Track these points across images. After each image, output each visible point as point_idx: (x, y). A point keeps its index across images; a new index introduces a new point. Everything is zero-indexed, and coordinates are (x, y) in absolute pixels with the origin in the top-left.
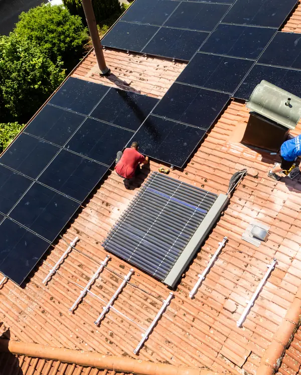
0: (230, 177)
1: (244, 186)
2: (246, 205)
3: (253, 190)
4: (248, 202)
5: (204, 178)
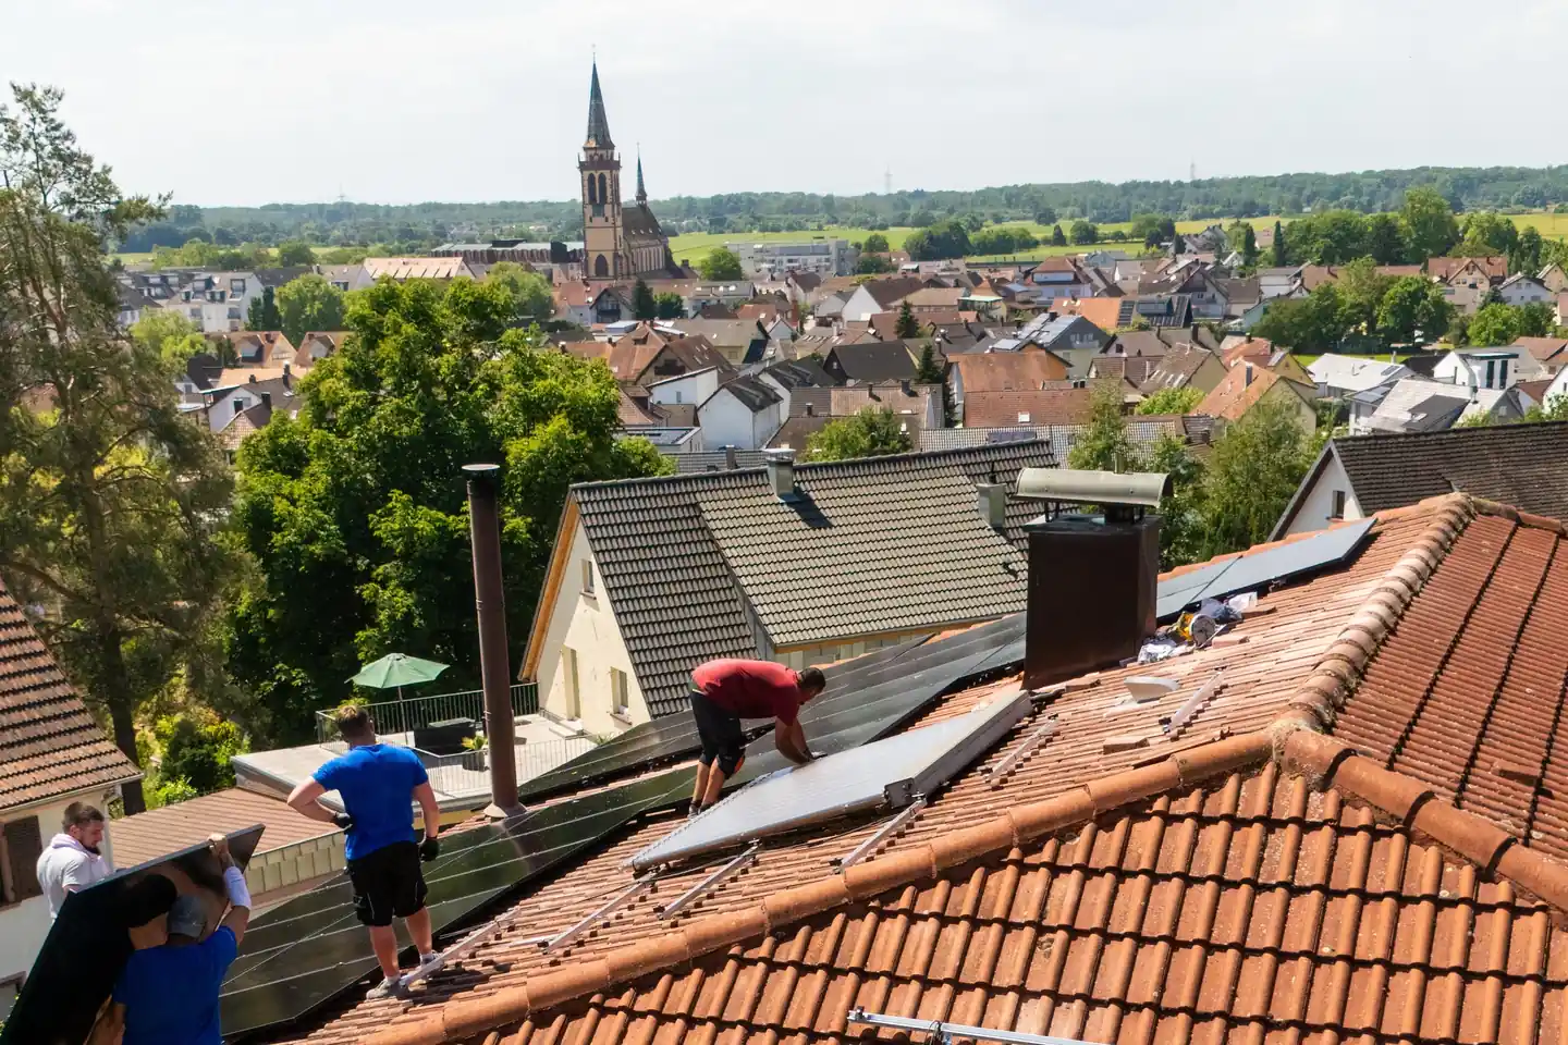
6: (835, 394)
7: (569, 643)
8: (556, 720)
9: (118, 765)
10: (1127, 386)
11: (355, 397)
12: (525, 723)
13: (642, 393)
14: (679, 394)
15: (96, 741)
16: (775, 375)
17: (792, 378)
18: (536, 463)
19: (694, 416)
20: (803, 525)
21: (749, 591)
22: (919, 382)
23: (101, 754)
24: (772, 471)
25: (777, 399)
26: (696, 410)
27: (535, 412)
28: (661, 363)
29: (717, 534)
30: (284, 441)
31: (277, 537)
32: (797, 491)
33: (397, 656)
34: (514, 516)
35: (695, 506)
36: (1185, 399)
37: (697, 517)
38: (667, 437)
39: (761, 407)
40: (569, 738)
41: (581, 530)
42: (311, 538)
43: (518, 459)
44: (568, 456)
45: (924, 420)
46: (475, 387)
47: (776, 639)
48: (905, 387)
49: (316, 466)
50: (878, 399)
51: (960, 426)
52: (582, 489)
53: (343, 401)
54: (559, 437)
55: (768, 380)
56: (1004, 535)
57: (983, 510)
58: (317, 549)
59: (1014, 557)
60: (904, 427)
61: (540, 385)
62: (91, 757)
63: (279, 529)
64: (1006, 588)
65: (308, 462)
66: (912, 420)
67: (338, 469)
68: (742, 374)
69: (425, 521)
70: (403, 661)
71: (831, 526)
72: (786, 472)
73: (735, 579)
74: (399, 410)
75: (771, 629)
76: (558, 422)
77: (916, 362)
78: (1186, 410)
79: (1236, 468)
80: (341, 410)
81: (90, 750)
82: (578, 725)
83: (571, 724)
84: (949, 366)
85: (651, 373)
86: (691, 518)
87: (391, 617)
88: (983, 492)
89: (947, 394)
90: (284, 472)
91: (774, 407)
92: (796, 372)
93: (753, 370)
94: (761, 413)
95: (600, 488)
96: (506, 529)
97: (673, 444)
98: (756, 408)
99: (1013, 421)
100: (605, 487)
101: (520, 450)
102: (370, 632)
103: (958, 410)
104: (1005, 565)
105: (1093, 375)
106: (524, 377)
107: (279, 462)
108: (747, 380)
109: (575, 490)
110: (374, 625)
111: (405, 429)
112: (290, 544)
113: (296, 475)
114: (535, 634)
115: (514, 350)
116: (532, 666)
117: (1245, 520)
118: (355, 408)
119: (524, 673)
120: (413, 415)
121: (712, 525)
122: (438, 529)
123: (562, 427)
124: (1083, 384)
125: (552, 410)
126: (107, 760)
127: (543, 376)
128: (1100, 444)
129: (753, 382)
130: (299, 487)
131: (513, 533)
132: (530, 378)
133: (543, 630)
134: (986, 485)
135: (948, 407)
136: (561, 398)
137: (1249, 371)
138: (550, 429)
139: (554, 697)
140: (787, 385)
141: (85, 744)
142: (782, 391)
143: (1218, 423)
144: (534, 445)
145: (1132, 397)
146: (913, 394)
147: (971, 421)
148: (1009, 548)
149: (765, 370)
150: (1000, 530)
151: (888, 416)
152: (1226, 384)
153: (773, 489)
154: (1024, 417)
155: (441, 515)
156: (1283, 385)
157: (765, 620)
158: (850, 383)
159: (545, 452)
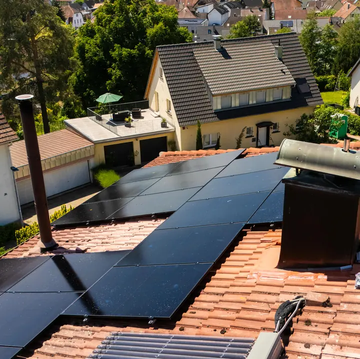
0: (273, 315)
1: (308, 322)
2: (324, 351)
3: (329, 326)
4: (327, 347)
5: (219, 327)
6: (242, 10)
7: (156, 90)
8: (153, 111)
9: (12, 135)
10: (317, 9)
11: (108, 17)
12: (145, 112)
13: (194, 10)
14: (204, 10)
15: (6, 128)
16: (228, 5)
17: (231, 6)
18: (154, 36)
19: (207, 16)
20: (223, 58)
21: (206, 78)
22: (263, 7)
23: (8, 132)
24: (215, 42)
25: (228, 11)
26: (208, 14)
27: (156, 21)
28: (200, 2)
29: (198, 61)
30: (90, 28)
31: (87, 55)
32: (222, 48)
33: (108, 94)
34: (148, 50)
35: (192, 52)
36: (331, 12)
37: (192, 56)
38: (199, 22)
39: (224, 14)
40: (155, 117)
41: (159, 59)
42: (95, 55)
43: (150, 34)
44: (163, 33)
45: (264, 18)
46: (139, 14)
47: (213, 93)
48: (260, 9)
49: (97, 35)
50: (253, 12)
51: (273, 18)
52: (160, 47)
53: (104, 18)
54: (161, 28)
55: (226, 6)
56: (282, 61)
57: (276, 54)
58: (96, 58)
59: (284, 68)
60: (259, 20)
61: (157, 14)
62: (4, 133)
63: (87, 53)
64: (282, 77)
65: (95, 34)
66: (261, 18)
67: (103, 36)
68: (220, 5)
69: (125, 52)
70: (110, 95)
71: (231, 58)
72: (219, 42)
73: (202, 74)
74: (118, 20)
75: (212, 90)
76: (161, 24)
77: (263, 2)
78: (332, 15)
79: (346, 34)
80: (104, 20)
81: (4, 131)
82: (158, 114)
83: (156, 113)
84: (271, 3)
85: (197, 5)
86: (191, 56)
87: (116, 77)
88: (276, 48)
89: (270, 10)
90: (89, 37)
91: (227, 13)
92: (233, 5)
93: (222, 4)
94: (223, 15)
95: (165, 47)
96: (146, 54)
97: (200, 24)
98: (222, 14)
99: (287, 18)
100: (166, 47)
101: (150, 31)
102: (109, 81)
103: (273, 14)
104: (282, 70)
105: (308, 6)
106: (153, 12)
107: (88, 34)
108: (220, 7)
109: (158, 48)
110: (111, 79)
111: (120, 26)
112: (90, 57)
113: (92, 37)
114: (148, 87)
115: (150, 4)
116: (147, 95)
117: (349, 49)
118: (107, 19)
119: (145, 98)
120: (122, 22)
121: (197, 58)
122: (128, 53)
123: (162, 25)
124: (305, 8)
125: (159, 20)
126: (9, 134)
127: (157, 11)
128: (310, 28)
129: (222, 7)
130: (92, 41)
131: (148, 54)
132: (154, 12)
133: (150, 86)
134: (277, 46)
135: (271, 14)
136: (162, 17)
137: (349, 5)
138: (158, 26)
139: (153, 105)
140: (230, 8)
141: (3, 129)
142: (229, 9)
143: (340, 19)
144: (154, 30)
145: (318, 11)
146: (262, 11)
147: (277, 18)
148: (283, 65)
149: (225, 4)
150: (281, 59)
151: (255, 17)
152: (342, 8)
153: (215, 47)
154: (290, 17)
155: (129, 50)
156: (358, 9)
157: (210, 87)
158: (246, 7)
159: (157, 32)
